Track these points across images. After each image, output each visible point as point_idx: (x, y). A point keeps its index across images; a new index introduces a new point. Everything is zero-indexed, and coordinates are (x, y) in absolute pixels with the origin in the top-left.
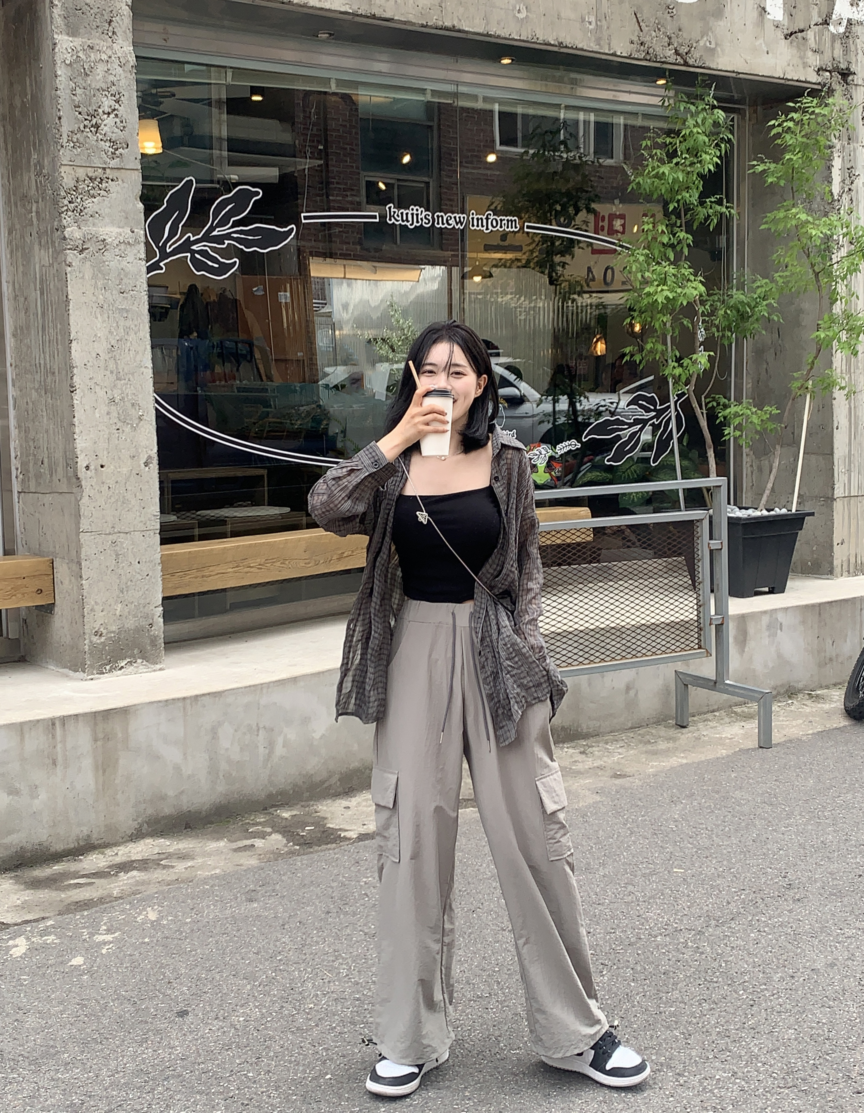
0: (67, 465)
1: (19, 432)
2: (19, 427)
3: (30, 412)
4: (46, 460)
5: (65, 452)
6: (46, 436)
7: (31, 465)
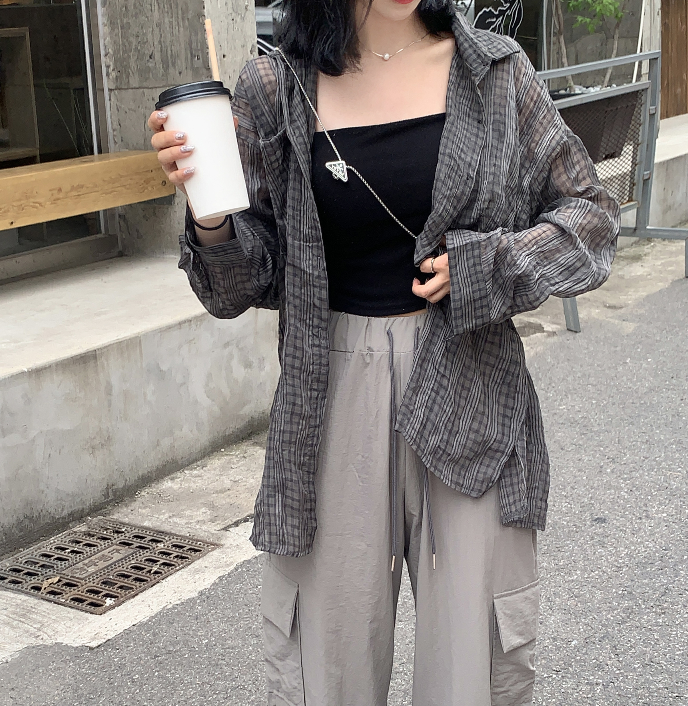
0: (193, 56)
1: (113, 29)
2: (112, 23)
3: (131, 8)
4: (157, 56)
5: (190, 44)
6: (157, 31)
7: (132, 60)
